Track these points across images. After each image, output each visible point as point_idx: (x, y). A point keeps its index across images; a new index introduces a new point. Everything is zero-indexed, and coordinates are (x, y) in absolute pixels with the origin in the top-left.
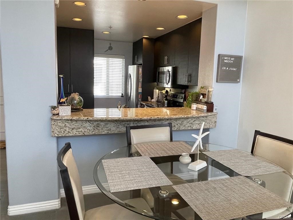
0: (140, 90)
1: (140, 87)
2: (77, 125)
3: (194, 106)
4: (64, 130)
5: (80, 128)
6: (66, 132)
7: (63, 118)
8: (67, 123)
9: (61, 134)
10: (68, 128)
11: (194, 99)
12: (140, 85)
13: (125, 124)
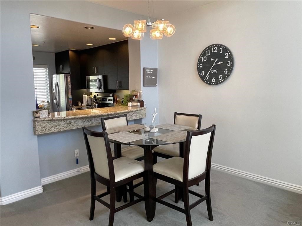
0: (70, 96)
1: (70, 94)
2: (55, 124)
3: (130, 104)
4: (45, 129)
5: (57, 126)
6: (47, 130)
7: (46, 119)
8: (47, 123)
9: (43, 132)
10: (48, 127)
11: (129, 99)
12: (70, 91)
13: (89, 120)
